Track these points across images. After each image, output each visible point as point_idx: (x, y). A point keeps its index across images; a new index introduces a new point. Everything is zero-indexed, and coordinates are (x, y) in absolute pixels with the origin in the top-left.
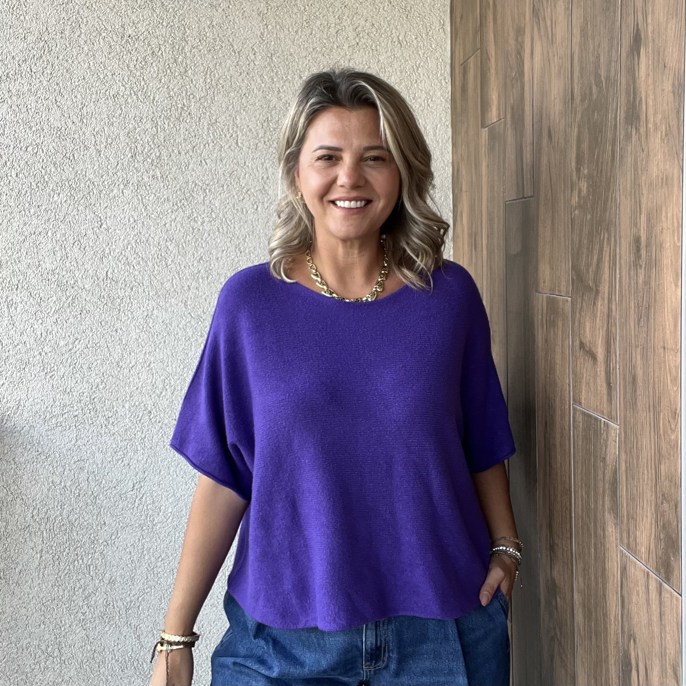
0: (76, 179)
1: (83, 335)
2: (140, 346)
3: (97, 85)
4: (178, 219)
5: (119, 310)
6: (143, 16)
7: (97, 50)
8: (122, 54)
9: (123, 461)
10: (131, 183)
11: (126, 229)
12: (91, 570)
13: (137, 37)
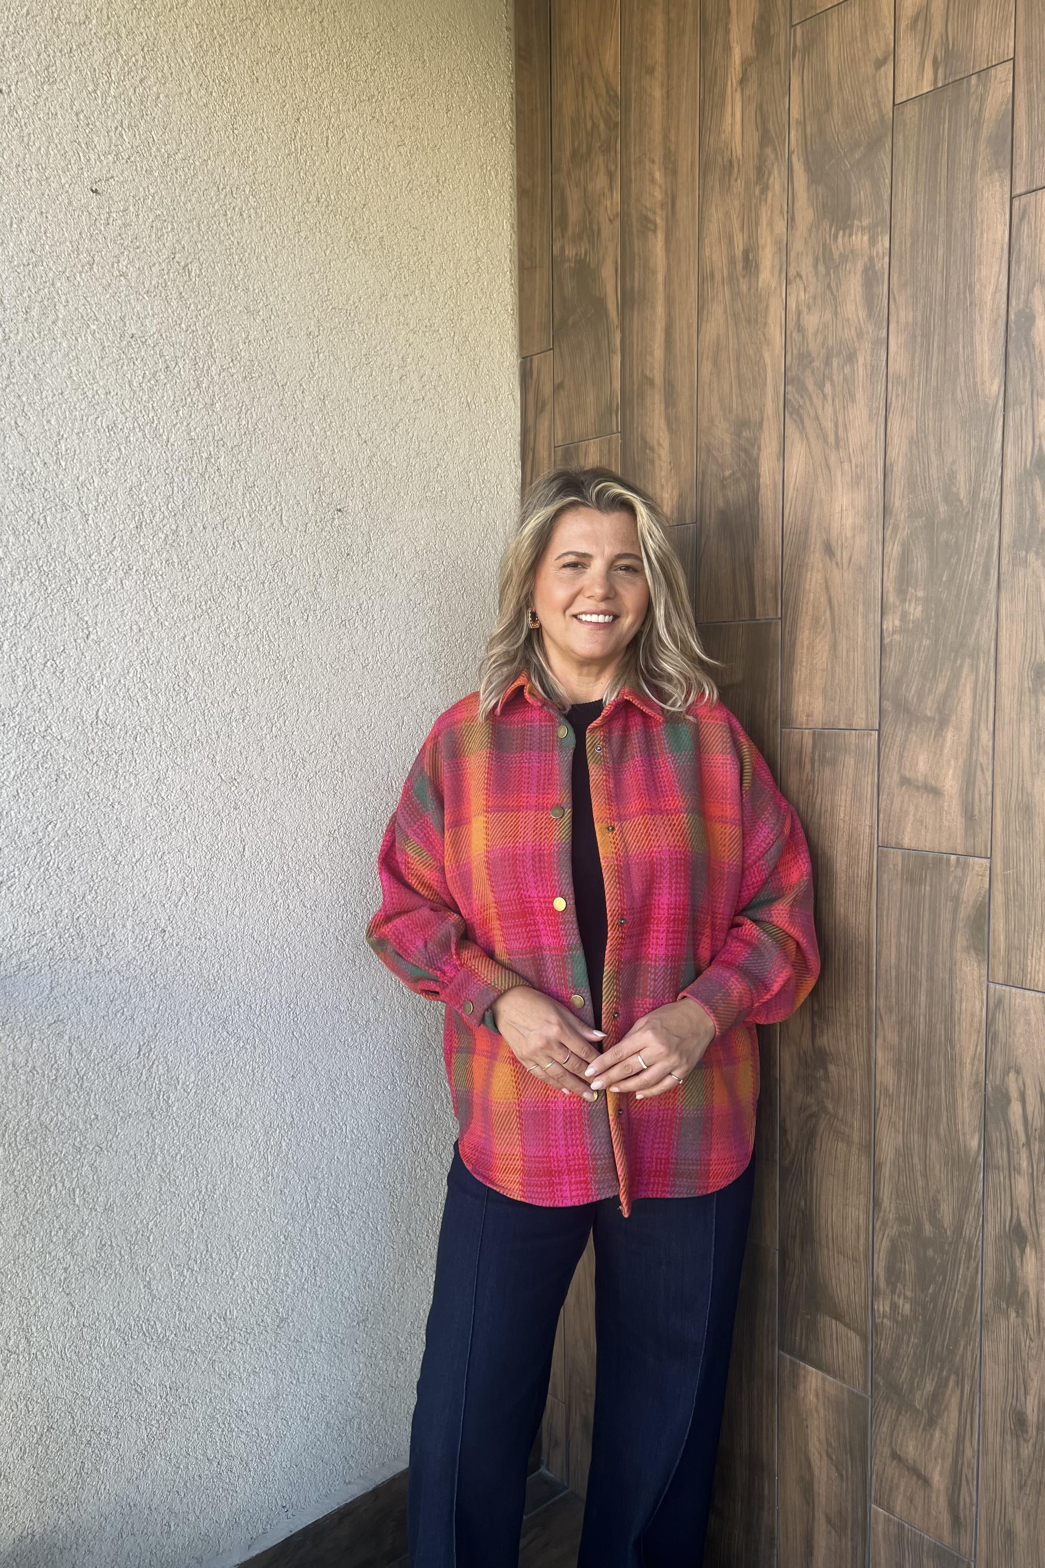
0: (50, 558)
1: (61, 815)
2: (148, 828)
3: (83, 407)
4: (202, 629)
5: (117, 772)
6: (152, 309)
7: (83, 351)
8: (121, 362)
9: (123, 1014)
10: (134, 570)
11: (126, 643)
12: (77, 1196)
13: (143, 340)
